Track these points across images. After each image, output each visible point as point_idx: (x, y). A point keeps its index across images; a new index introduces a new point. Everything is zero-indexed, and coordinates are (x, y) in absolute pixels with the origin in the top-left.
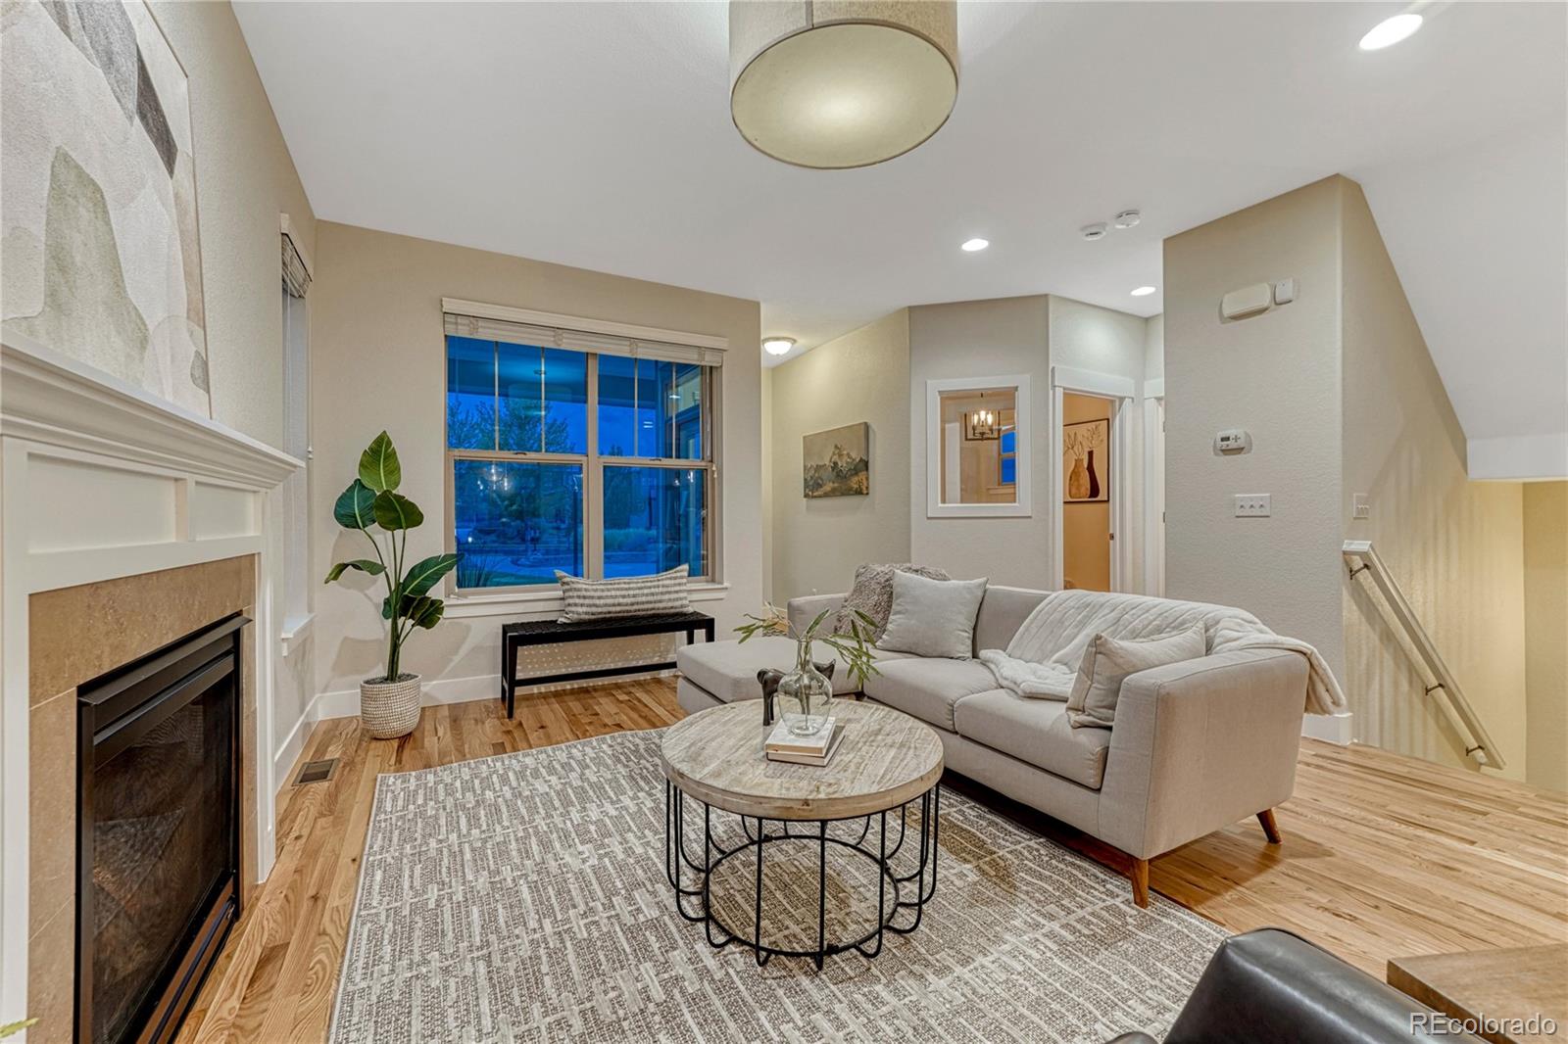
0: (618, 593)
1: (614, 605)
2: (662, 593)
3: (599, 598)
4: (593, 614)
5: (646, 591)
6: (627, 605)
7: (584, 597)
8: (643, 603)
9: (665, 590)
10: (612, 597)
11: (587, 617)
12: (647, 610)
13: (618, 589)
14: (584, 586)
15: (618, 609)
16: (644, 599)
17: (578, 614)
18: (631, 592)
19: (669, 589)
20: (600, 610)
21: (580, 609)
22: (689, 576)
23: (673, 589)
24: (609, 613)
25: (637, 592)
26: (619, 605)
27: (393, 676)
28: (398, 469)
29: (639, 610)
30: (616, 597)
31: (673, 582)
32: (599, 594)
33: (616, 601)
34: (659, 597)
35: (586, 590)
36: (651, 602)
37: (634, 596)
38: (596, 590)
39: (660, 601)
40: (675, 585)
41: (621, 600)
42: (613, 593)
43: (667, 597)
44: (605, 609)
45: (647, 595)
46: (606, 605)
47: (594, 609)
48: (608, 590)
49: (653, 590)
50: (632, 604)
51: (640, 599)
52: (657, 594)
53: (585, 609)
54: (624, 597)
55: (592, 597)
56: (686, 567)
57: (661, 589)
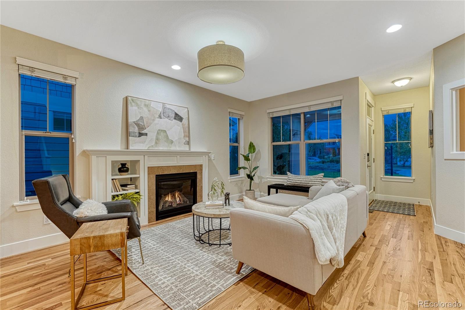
0: (297, 179)
1: (295, 182)
2: (309, 181)
3: (292, 180)
4: (291, 184)
5: (304, 180)
6: (299, 183)
7: (289, 179)
8: (303, 183)
9: (310, 180)
10: (295, 180)
11: (290, 185)
12: (305, 185)
13: (297, 178)
14: (290, 177)
15: (297, 184)
16: (303, 182)
17: (288, 183)
18: (300, 180)
19: (312, 180)
20: (292, 183)
21: (288, 182)
22: (323, 177)
23: (313, 180)
24: (295, 184)
25: (302, 180)
26: (297, 183)
27: (250, 190)
28: (255, 149)
29: (303, 185)
30: (296, 180)
31: (314, 178)
32: (292, 179)
33: (296, 181)
34: (308, 182)
35: (290, 178)
36: (305, 183)
37: (301, 181)
38: (292, 178)
39: (308, 183)
40: (315, 179)
41: (297, 181)
42: (296, 179)
43: (311, 182)
44: (293, 183)
45: (304, 181)
46: (294, 182)
47: (291, 183)
48: (295, 178)
49: (306, 180)
50: (300, 183)
51: (302, 182)
52: (307, 181)
53: (289, 182)
54: (298, 180)
55: (291, 180)
56: (323, 174)
57: (309, 180)
